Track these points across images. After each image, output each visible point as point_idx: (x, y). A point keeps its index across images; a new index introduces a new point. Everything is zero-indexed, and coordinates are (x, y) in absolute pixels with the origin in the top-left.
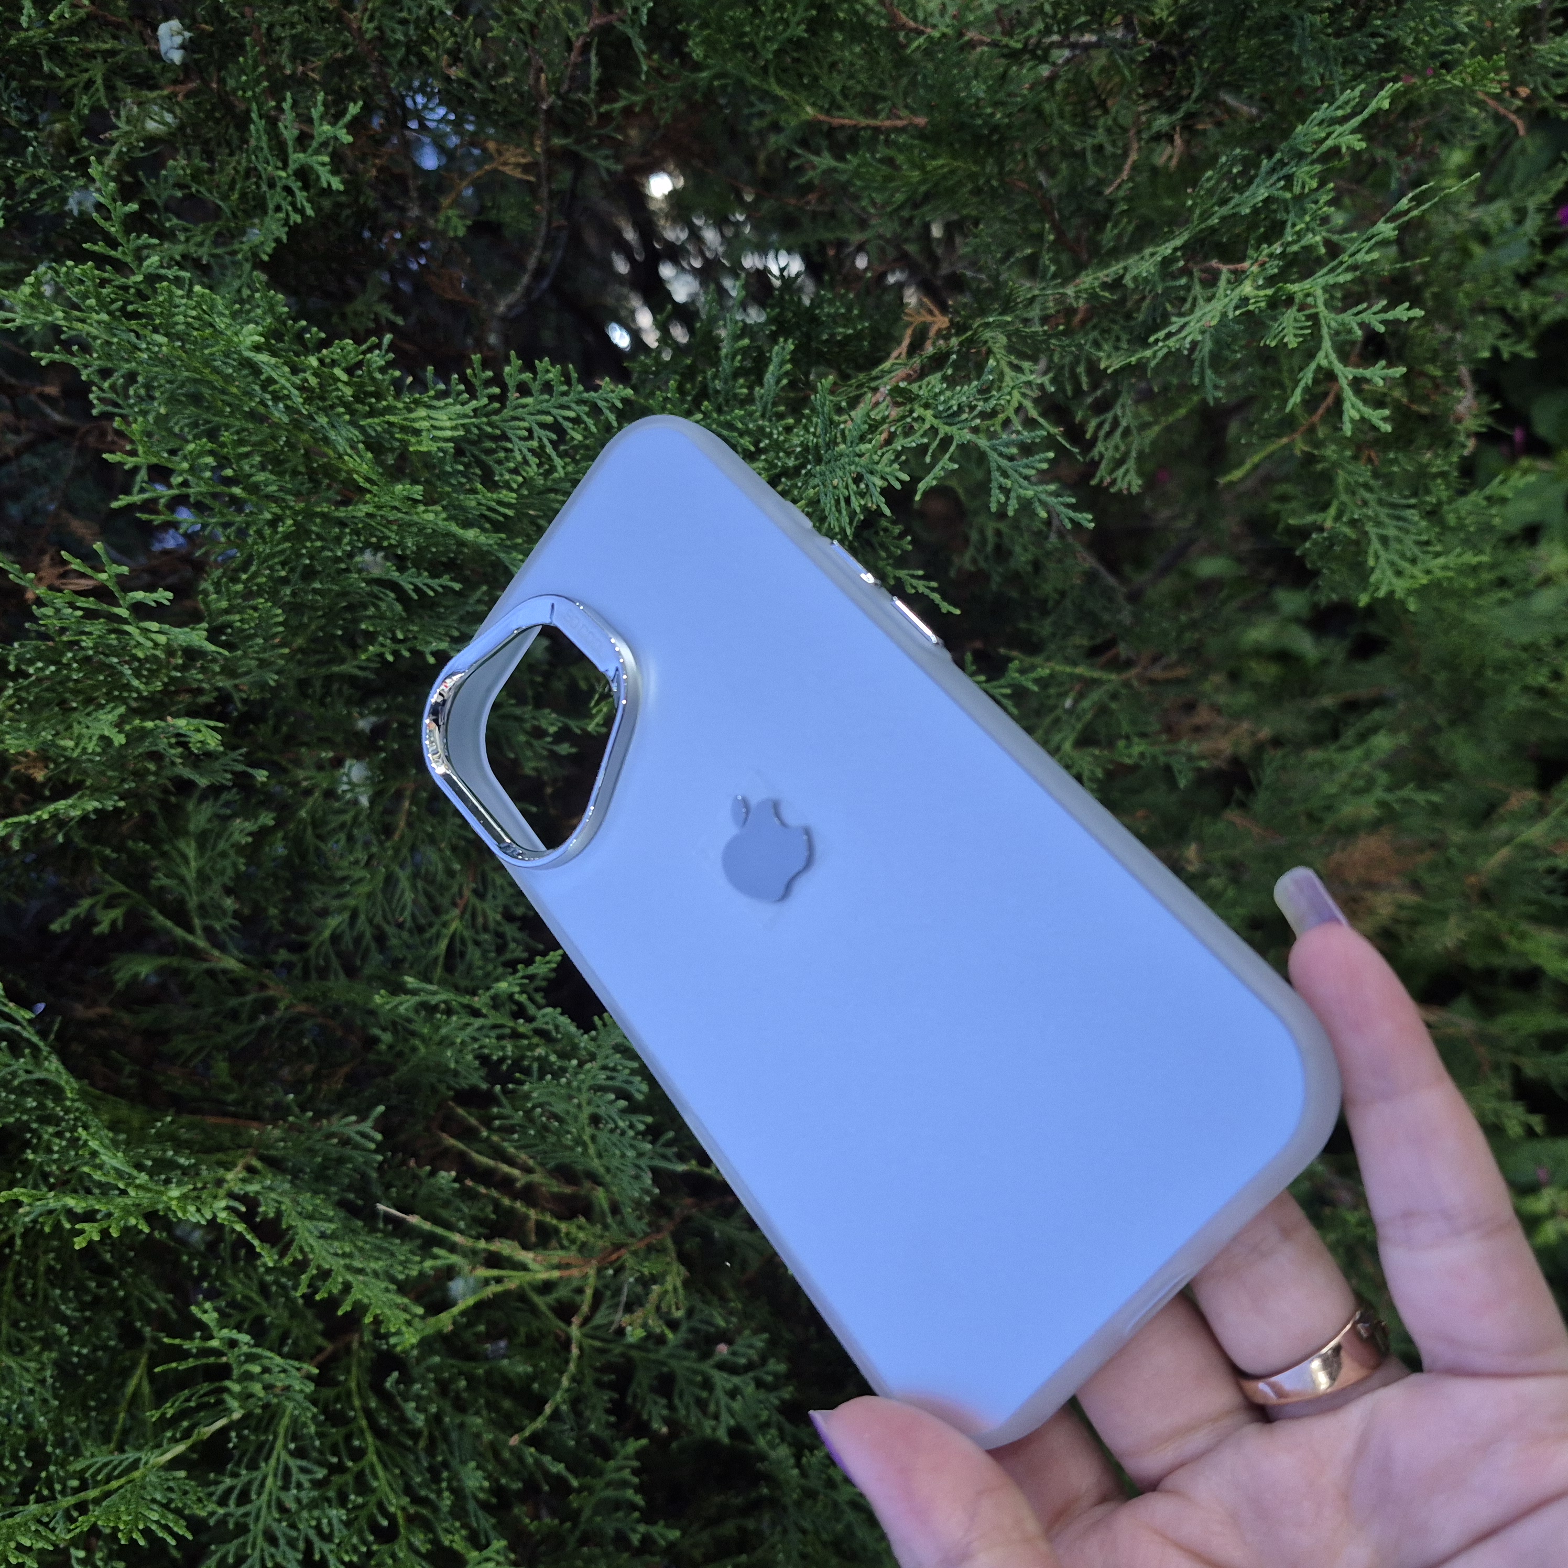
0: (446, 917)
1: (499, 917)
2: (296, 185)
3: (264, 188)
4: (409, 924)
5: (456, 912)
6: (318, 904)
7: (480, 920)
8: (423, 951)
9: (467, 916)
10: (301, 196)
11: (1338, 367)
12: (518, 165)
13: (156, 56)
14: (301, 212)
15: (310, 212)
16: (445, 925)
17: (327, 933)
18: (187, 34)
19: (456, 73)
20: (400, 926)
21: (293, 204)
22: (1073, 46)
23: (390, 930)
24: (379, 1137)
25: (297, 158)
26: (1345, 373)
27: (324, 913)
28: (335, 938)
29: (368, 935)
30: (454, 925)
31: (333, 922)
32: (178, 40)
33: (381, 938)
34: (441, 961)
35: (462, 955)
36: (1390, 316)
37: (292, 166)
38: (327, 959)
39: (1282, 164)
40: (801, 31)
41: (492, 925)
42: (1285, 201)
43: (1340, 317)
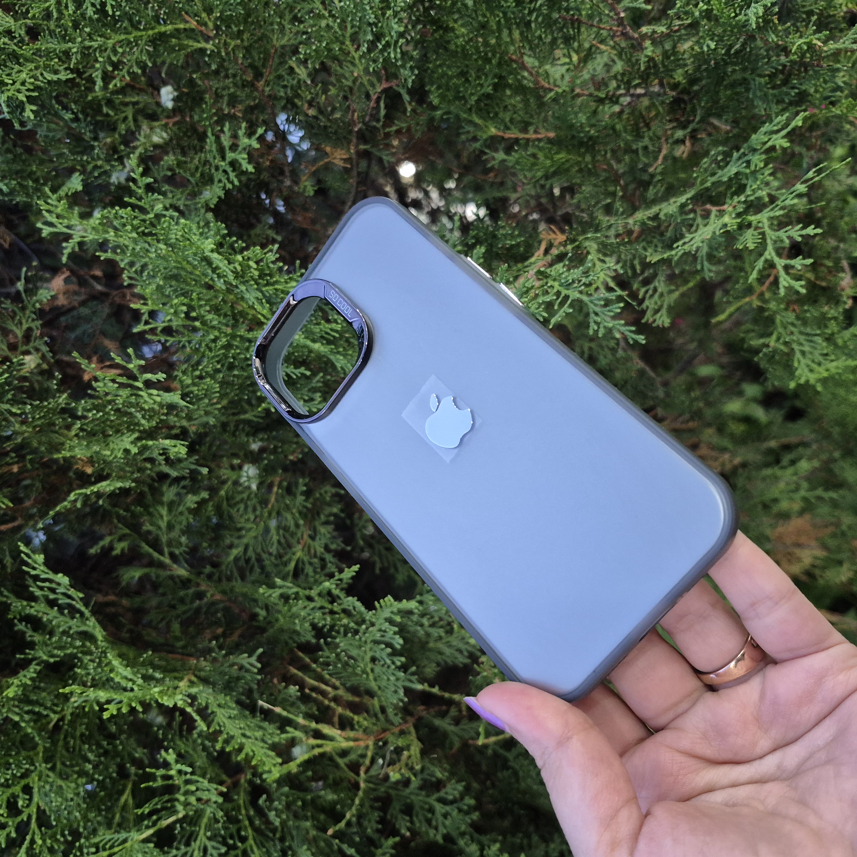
0: (294, 550)
1: (322, 550)
2: (229, 169)
3: (213, 171)
4: (275, 553)
5: (300, 547)
6: (228, 541)
7: (312, 551)
8: (281, 567)
9: (306, 549)
10: (232, 175)
11: (776, 260)
12: (342, 159)
13: (158, 104)
14: (232, 183)
15: (236, 183)
16: (294, 554)
17: (232, 558)
18: (176, 94)
19: (312, 112)
20: (270, 554)
21: (228, 179)
22: (632, 96)
23: (265, 556)
24: (259, 665)
25: (230, 156)
26: (780, 263)
27: (231, 546)
28: (237, 559)
29: (253, 559)
30: (299, 554)
31: (235, 552)
32: (171, 96)
33: (259, 560)
34: (291, 573)
35: (303, 570)
36: (804, 232)
37: (228, 160)
38: (232, 572)
39: (744, 154)
40: (489, 90)
41: (318, 554)
42: (746, 174)
43: (778, 233)
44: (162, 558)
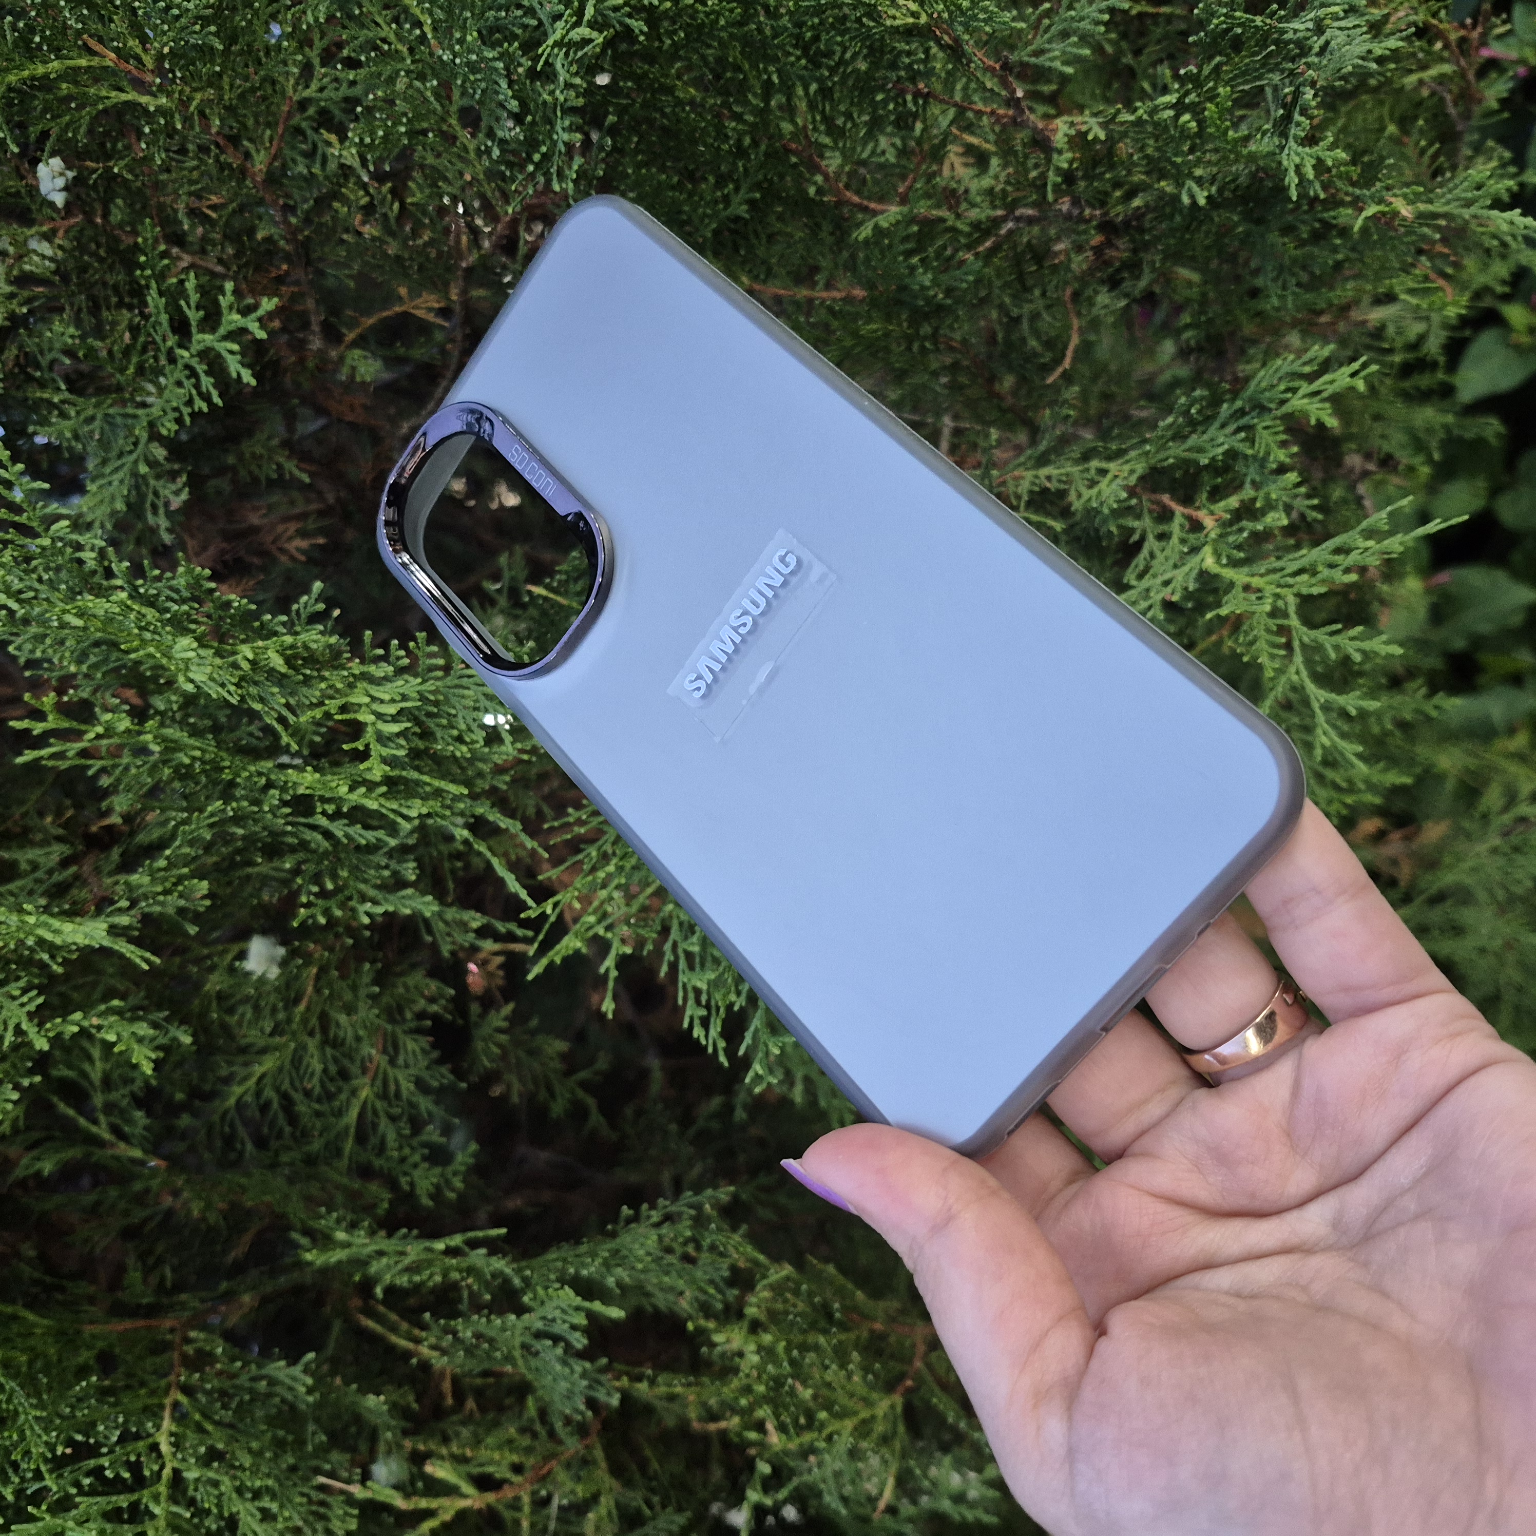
0: (355, 1082)
1: (412, 1086)
2: (201, 368)
3: (163, 361)
4: (318, 1090)
5: (367, 1080)
6: (224, 1072)
7: (392, 1088)
8: (333, 1120)
9: (379, 1082)
10: (207, 382)
11: (1311, 688)
12: (430, 310)
13: (33, 190)
14: (207, 398)
15: (217, 400)
16: (354, 1093)
17: (232, 1101)
18: (70, 174)
19: (368, 230)
20: (308, 1094)
21: (197, 386)
22: (1018, 219)
23: (297, 1097)
24: (309, 1381)
25: (202, 339)
26: (1318, 695)
27: (228, 1080)
28: (240, 1105)
29: (275, 1105)
30: (364, 1093)
31: (237, 1090)
32: (60, 182)
33: (287, 1102)
34: (352, 1130)
35: (375, 1126)
36: (1367, 645)
37: (195, 347)
38: (232, 1126)
39: (1242, 413)
40: (743, 210)
41: (405, 1094)
42: (1246, 457)
43: (1314, 633)
44: (94, 1129)
